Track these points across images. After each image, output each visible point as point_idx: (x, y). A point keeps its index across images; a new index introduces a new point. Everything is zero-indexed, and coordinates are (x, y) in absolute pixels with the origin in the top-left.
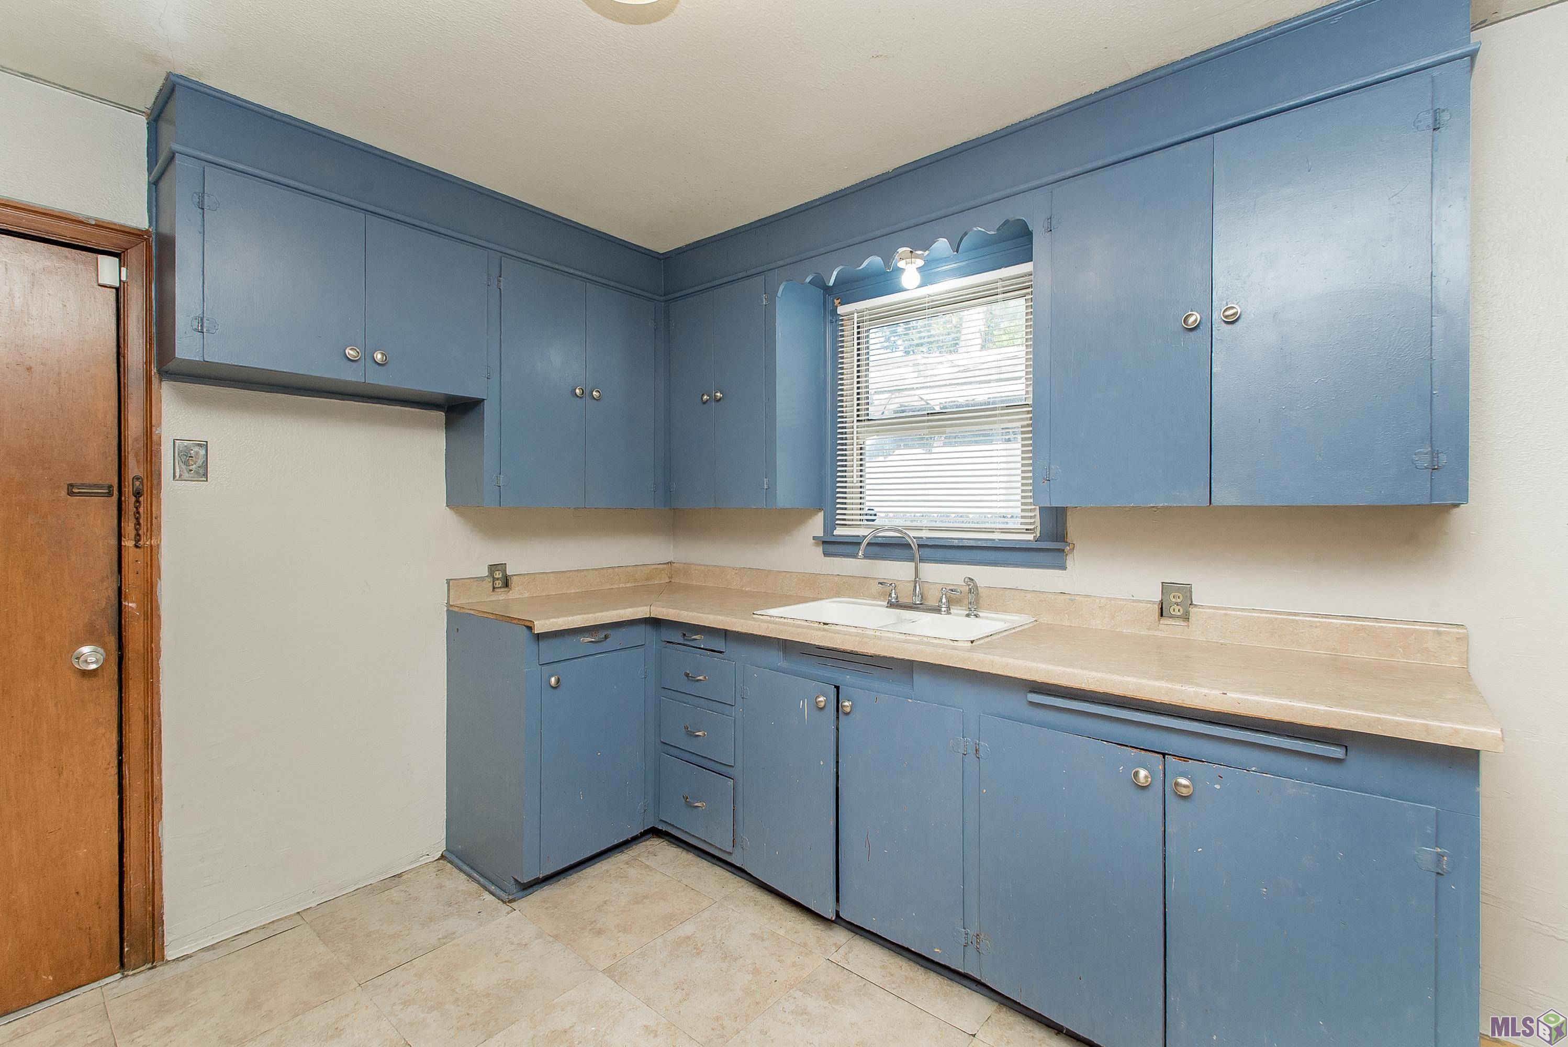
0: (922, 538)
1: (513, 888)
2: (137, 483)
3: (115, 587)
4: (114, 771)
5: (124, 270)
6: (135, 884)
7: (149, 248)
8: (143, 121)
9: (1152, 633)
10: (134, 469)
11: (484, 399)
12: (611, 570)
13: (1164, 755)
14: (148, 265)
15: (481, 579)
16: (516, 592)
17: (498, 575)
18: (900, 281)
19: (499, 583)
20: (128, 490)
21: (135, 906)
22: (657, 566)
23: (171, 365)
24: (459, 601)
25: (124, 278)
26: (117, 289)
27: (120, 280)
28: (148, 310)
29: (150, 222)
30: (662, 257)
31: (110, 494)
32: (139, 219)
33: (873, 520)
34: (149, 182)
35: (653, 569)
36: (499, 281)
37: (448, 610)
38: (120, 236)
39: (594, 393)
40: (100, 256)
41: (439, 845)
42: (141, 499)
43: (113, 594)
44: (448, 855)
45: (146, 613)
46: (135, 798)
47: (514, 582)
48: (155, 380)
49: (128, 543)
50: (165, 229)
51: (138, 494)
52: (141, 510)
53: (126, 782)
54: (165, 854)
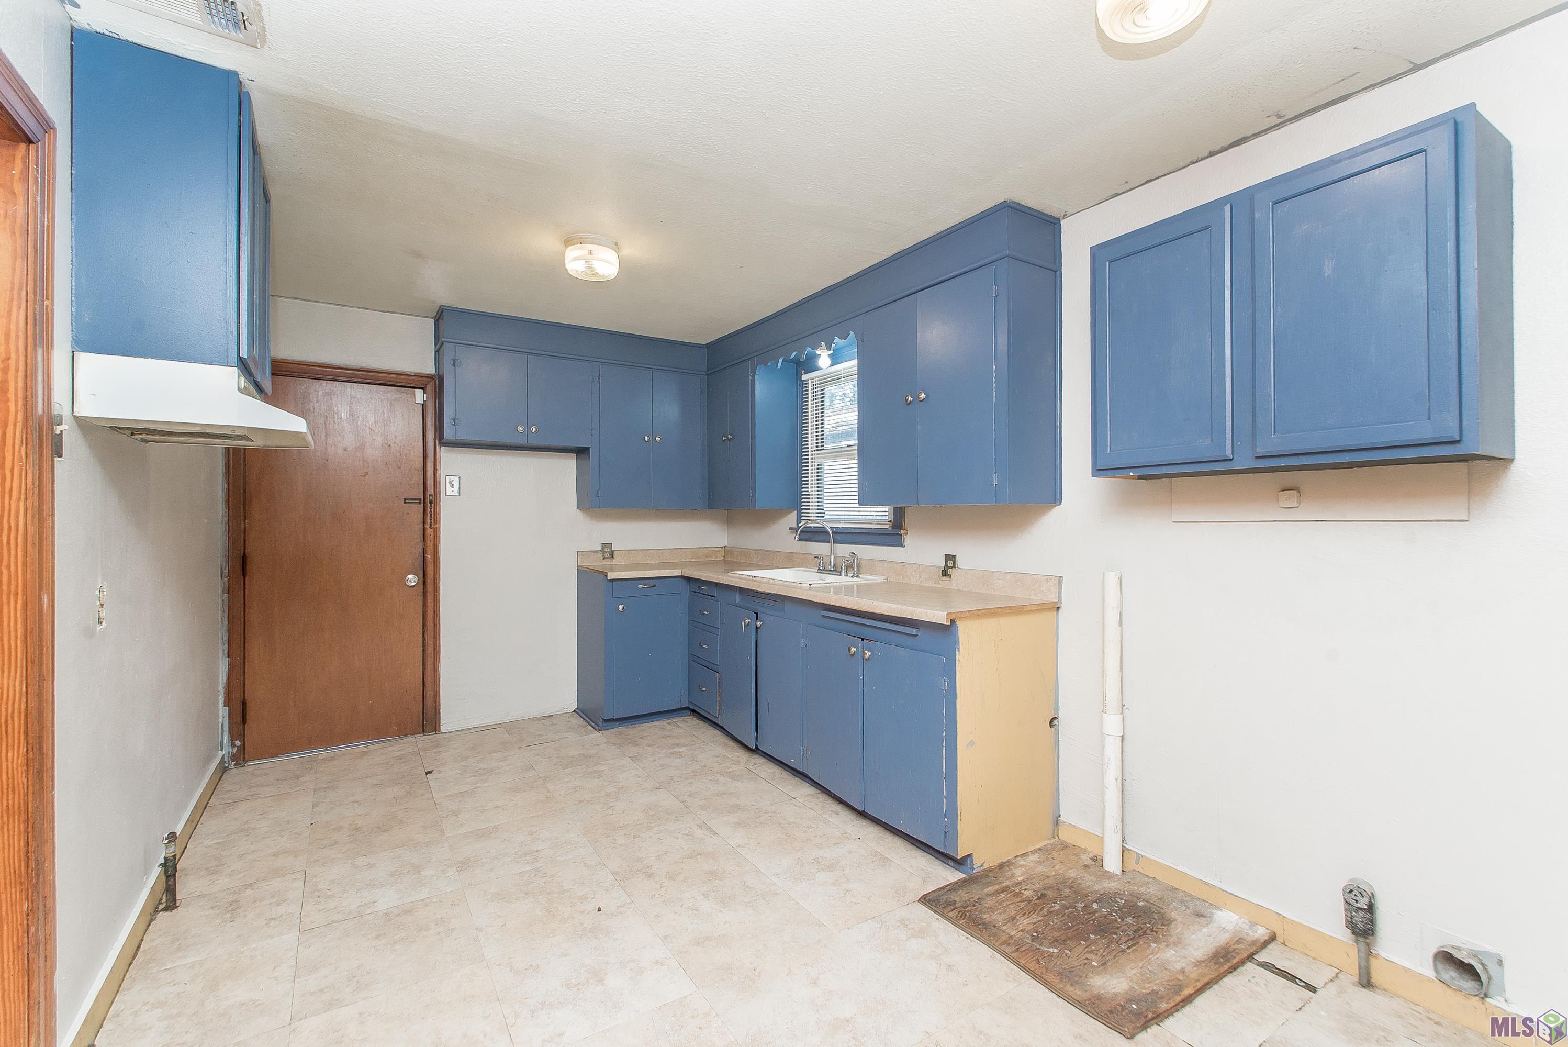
0: (839, 528)
1: (601, 724)
2: (430, 497)
3: (422, 547)
4: (421, 636)
5: (425, 395)
6: (429, 692)
7: (435, 382)
8: (432, 321)
9: (936, 585)
10: (430, 490)
11: (590, 448)
12: (680, 550)
13: (863, 639)
14: (435, 391)
15: (597, 552)
16: (617, 561)
17: (607, 550)
18: (818, 363)
19: (607, 555)
20: (428, 501)
21: (429, 702)
22: (714, 549)
23: (443, 441)
24: (586, 563)
25: (425, 399)
26: (423, 404)
27: (424, 400)
28: (435, 413)
29: (436, 372)
30: (705, 347)
31: (420, 503)
32: (430, 370)
33: (823, 517)
34: (435, 351)
35: (711, 550)
36: (599, 379)
37: (577, 569)
38: (424, 379)
39: (657, 438)
40: (416, 390)
41: (573, 704)
42: (432, 505)
43: (421, 550)
44: (577, 710)
45: (434, 561)
46: (430, 650)
47: (616, 554)
48: (438, 447)
49: (427, 526)
50: (441, 373)
51: (431, 503)
52: (432, 510)
53: (426, 641)
54: (441, 679)
